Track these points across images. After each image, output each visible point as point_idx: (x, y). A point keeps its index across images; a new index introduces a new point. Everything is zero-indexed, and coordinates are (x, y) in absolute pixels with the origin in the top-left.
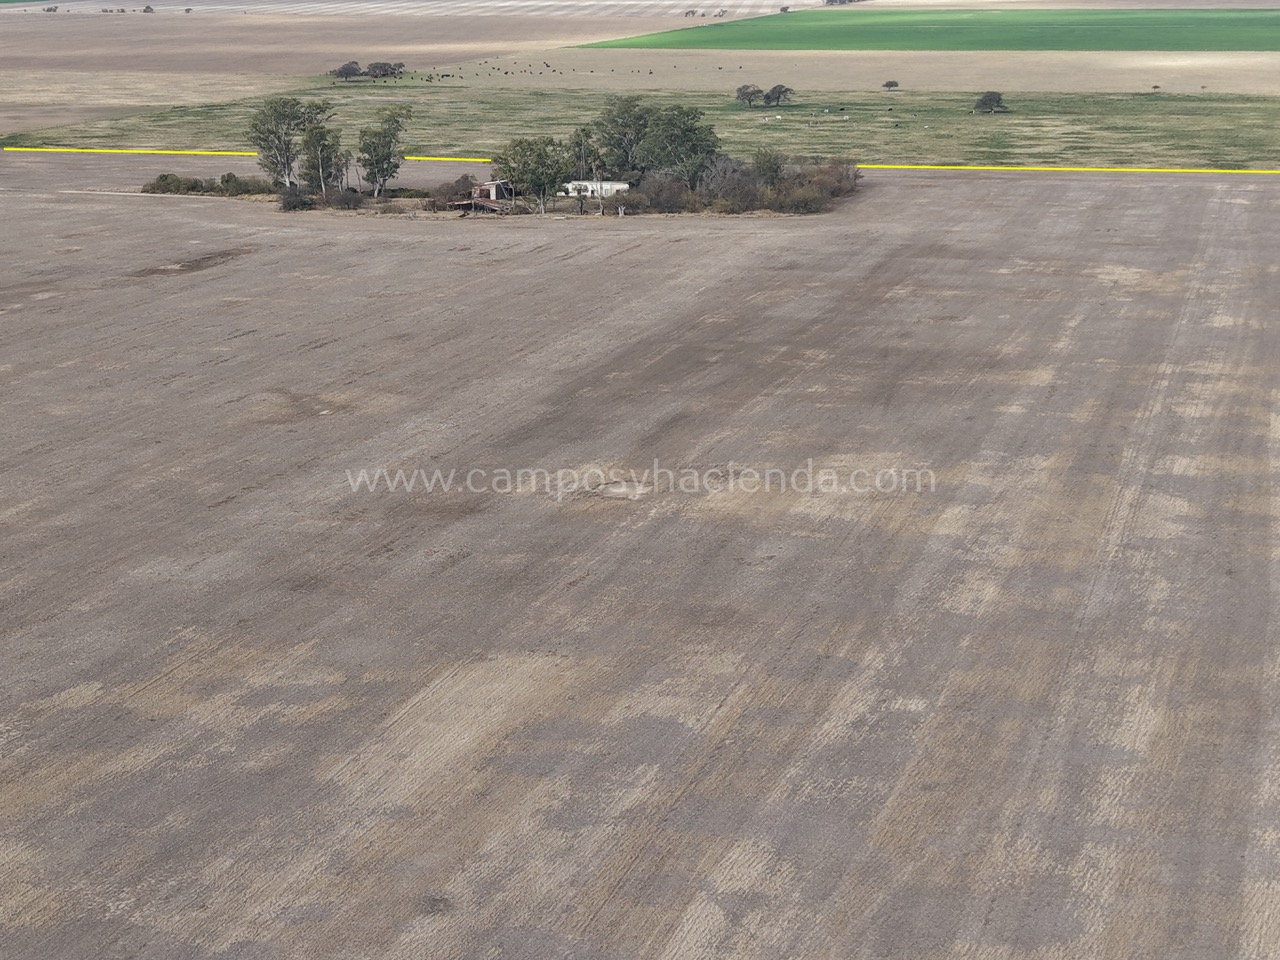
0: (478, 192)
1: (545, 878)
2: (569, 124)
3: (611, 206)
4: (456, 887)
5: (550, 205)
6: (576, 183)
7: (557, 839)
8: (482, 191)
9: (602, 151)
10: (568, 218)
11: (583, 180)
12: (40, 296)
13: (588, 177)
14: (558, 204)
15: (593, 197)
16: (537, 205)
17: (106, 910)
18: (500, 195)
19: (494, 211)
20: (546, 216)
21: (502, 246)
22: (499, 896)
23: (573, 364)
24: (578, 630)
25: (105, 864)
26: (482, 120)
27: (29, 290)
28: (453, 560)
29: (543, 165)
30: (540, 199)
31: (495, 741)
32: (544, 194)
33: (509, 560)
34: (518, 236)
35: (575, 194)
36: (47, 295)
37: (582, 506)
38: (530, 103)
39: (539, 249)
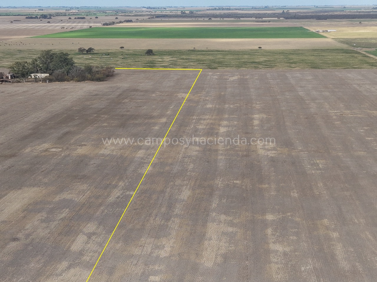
0: (5, 77)
2: (30, 59)
3: (44, 80)
4: (20, 235)
5: (27, 80)
6: (34, 74)
7: (44, 225)
9: (41, 65)
10: (32, 84)
11: (36, 73)
14: (29, 80)
15: (39, 78)
16: (23, 80)
18: (12, 78)
19: (10, 82)
20: (26, 83)
21: (13, 91)
22: (31, 237)
23: (37, 120)
24: (45, 181)
26: (3, 58)
28: (10, 168)
29: (24, 69)
30: (23, 78)
32: (25, 77)
34: (18, 88)
35: (34, 77)
37: (44, 154)
38: (17, 53)
39: (24, 92)
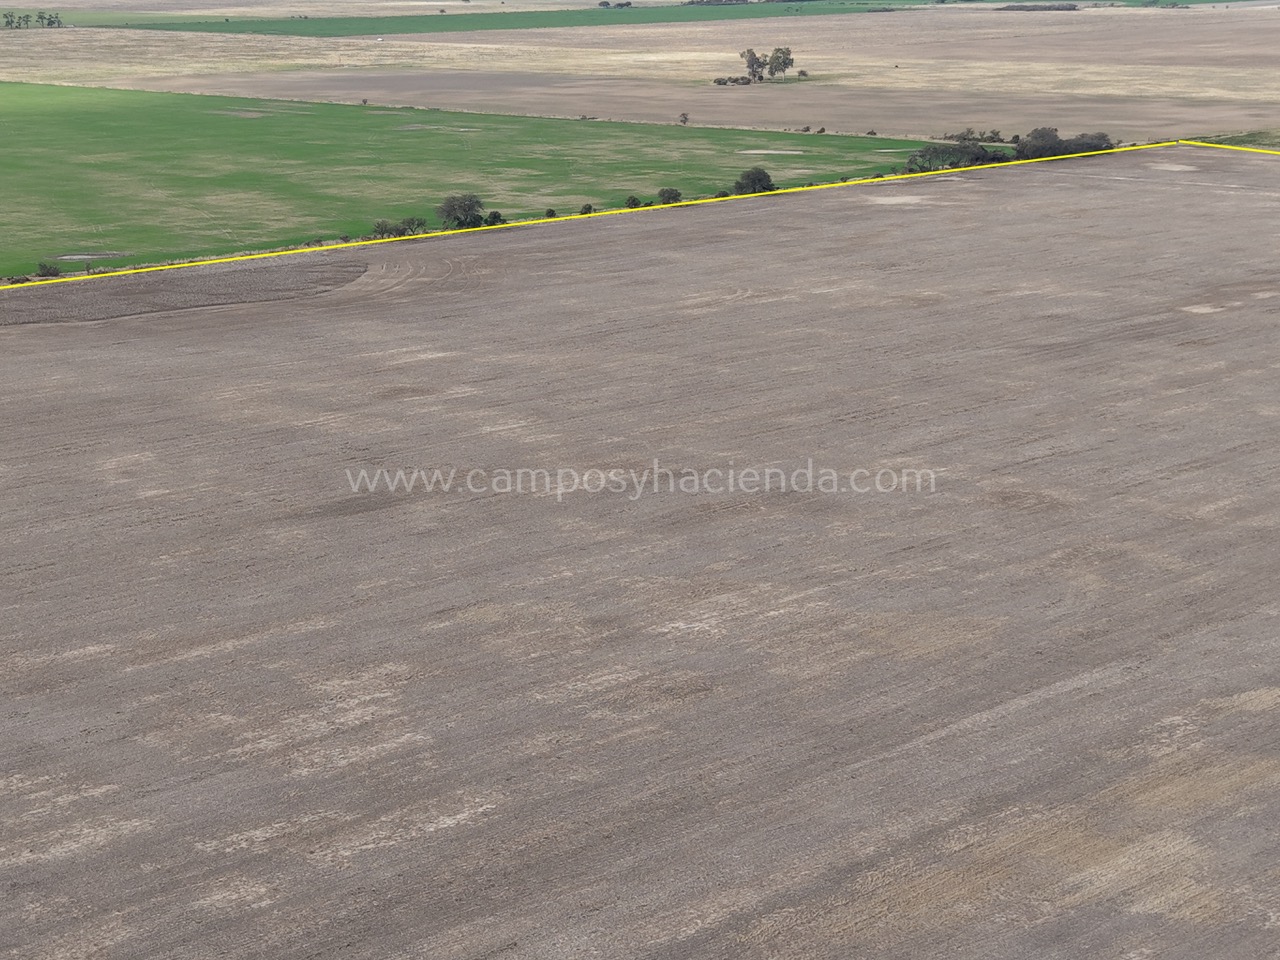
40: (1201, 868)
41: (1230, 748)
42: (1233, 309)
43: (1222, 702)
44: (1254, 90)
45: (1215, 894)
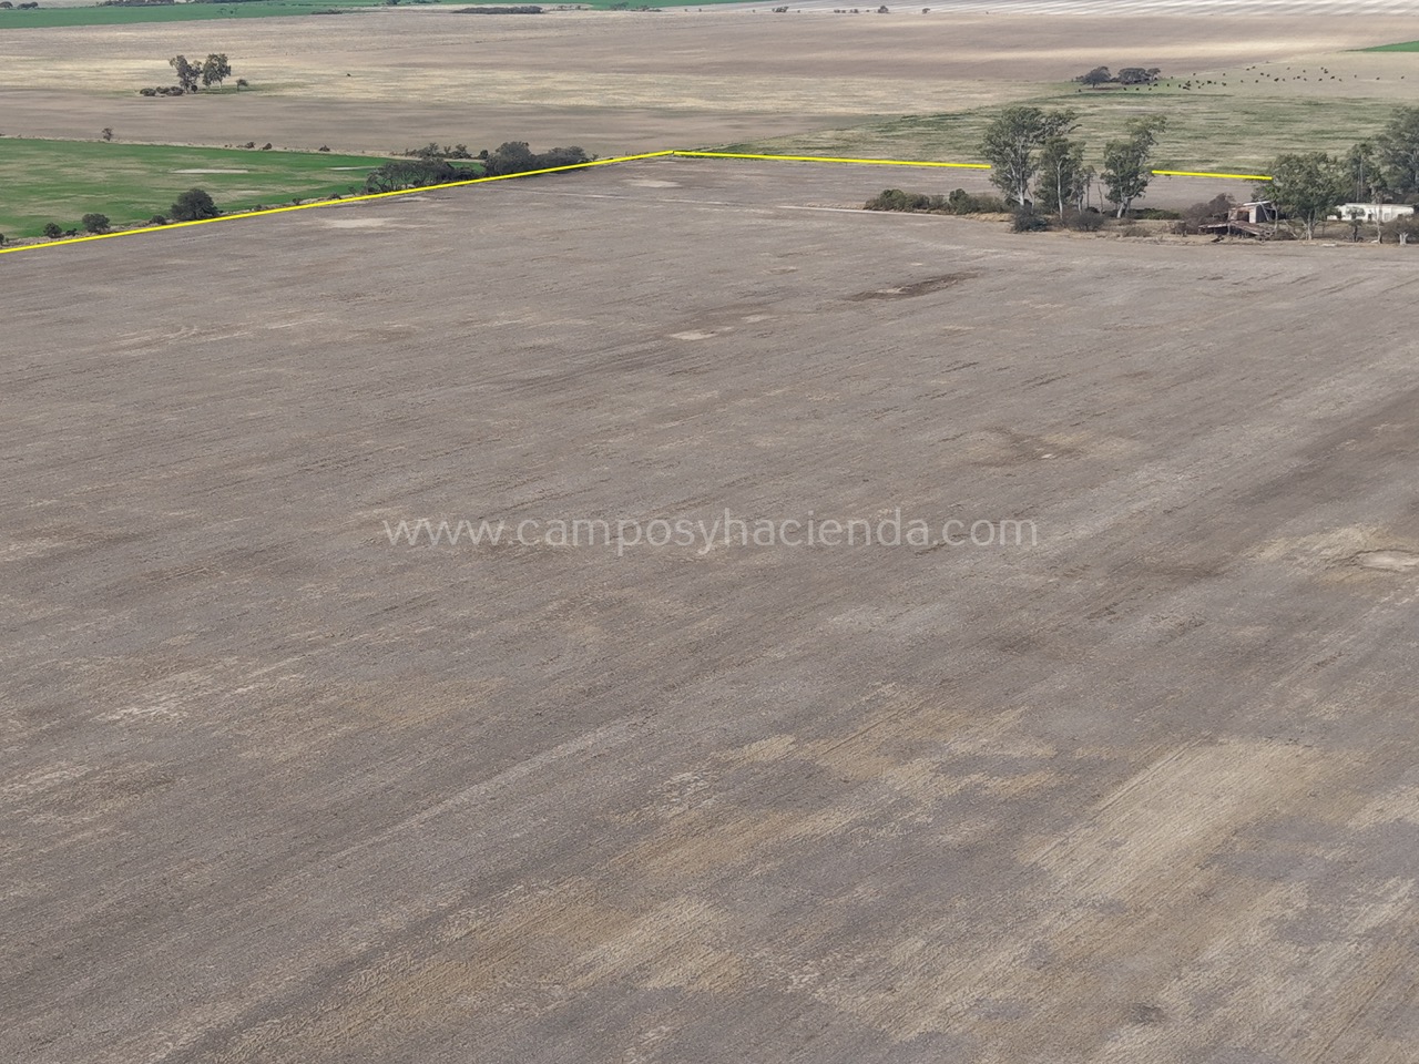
0: (1236, 214)
1: (1274, 996)
2: (1346, 138)
3: (1391, 232)
4: (1171, 996)
5: (1319, 230)
6: (1351, 205)
7: (1290, 954)
8: (1240, 212)
9: (1385, 169)
10: (1338, 246)
11: (1360, 202)
12: (752, 319)
13: (1366, 198)
14: (1329, 230)
15: (1370, 222)
16: (1303, 230)
17: (788, 982)
18: (1261, 217)
19: (1252, 236)
20: (1314, 242)
21: (1259, 276)
22: (1220, 1012)
23: (1335, 413)
24: (1325, 718)
25: (790, 932)
26: (1245, 133)
27: (741, 312)
28: (1184, 629)
29: (1314, 184)
30: (1307, 222)
31: (1222, 836)
32: (1312, 218)
33: (1248, 632)
34: (1278, 265)
35: (1349, 218)
36: (758, 318)
37: (1337, 576)
38: (1302, 114)
39: (1302, 280)
40: (718, 934)
41: (742, 803)
42: (723, 335)
43: (732, 754)
44: (733, 100)
45: (734, 960)
